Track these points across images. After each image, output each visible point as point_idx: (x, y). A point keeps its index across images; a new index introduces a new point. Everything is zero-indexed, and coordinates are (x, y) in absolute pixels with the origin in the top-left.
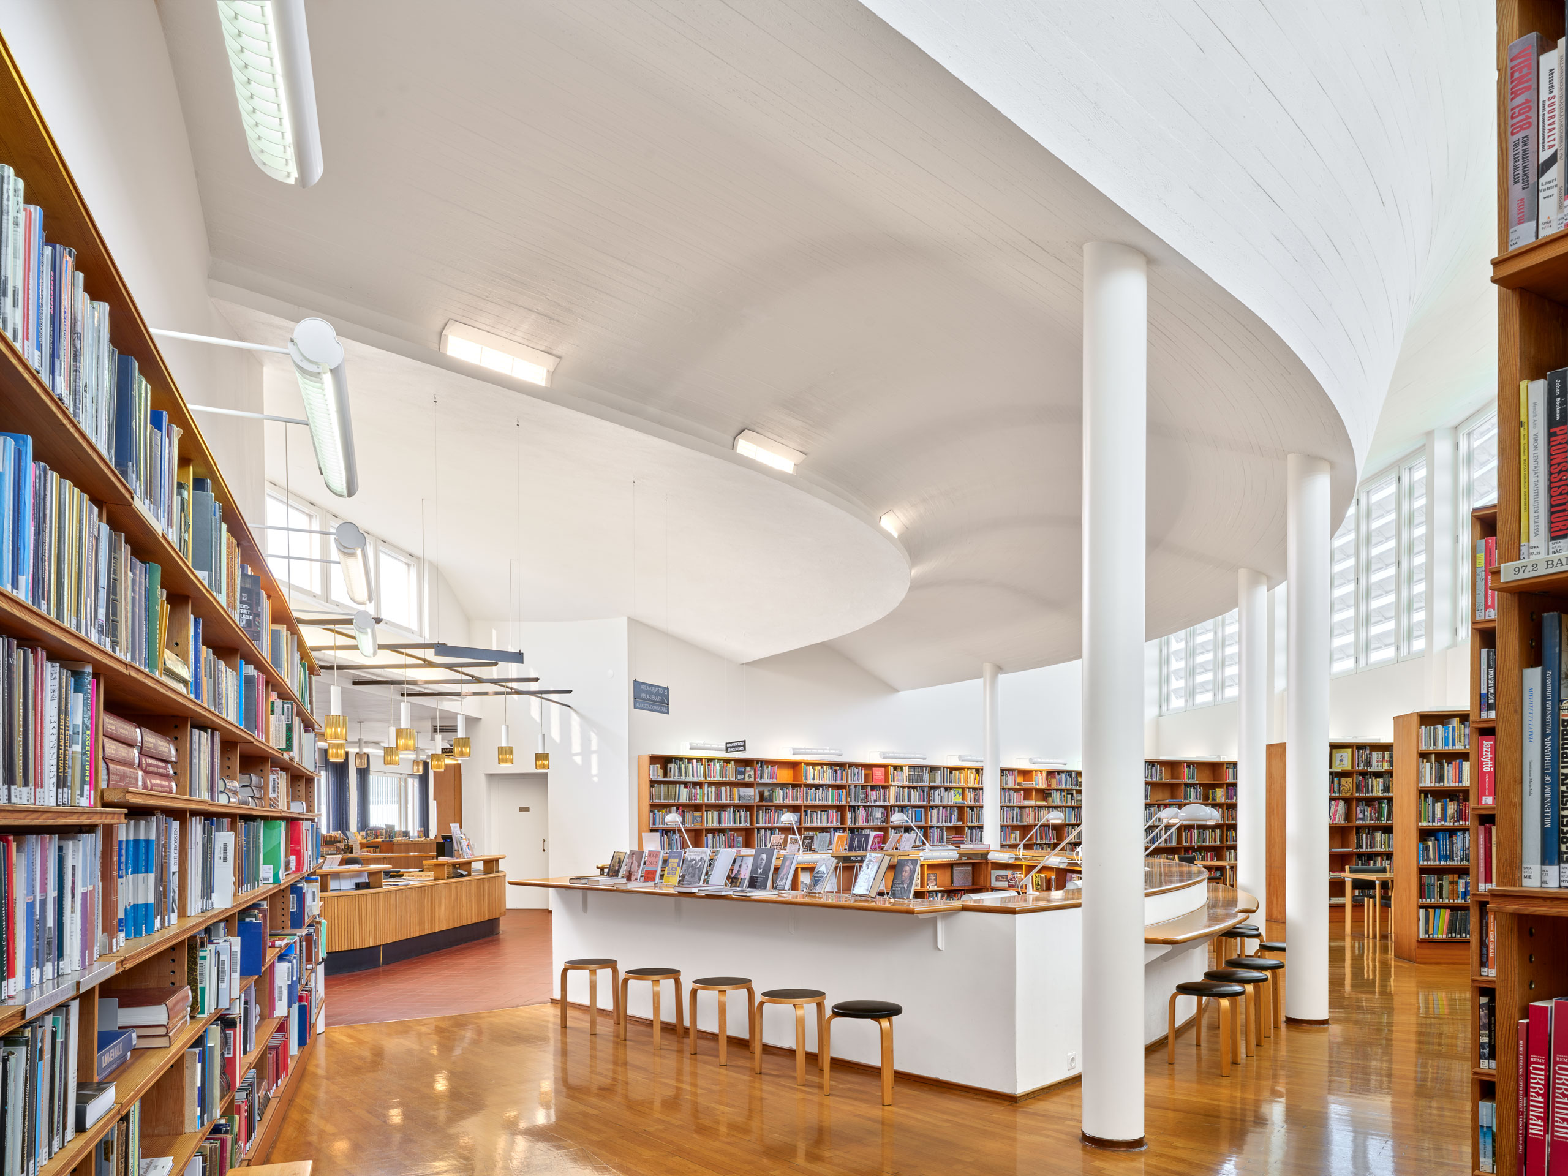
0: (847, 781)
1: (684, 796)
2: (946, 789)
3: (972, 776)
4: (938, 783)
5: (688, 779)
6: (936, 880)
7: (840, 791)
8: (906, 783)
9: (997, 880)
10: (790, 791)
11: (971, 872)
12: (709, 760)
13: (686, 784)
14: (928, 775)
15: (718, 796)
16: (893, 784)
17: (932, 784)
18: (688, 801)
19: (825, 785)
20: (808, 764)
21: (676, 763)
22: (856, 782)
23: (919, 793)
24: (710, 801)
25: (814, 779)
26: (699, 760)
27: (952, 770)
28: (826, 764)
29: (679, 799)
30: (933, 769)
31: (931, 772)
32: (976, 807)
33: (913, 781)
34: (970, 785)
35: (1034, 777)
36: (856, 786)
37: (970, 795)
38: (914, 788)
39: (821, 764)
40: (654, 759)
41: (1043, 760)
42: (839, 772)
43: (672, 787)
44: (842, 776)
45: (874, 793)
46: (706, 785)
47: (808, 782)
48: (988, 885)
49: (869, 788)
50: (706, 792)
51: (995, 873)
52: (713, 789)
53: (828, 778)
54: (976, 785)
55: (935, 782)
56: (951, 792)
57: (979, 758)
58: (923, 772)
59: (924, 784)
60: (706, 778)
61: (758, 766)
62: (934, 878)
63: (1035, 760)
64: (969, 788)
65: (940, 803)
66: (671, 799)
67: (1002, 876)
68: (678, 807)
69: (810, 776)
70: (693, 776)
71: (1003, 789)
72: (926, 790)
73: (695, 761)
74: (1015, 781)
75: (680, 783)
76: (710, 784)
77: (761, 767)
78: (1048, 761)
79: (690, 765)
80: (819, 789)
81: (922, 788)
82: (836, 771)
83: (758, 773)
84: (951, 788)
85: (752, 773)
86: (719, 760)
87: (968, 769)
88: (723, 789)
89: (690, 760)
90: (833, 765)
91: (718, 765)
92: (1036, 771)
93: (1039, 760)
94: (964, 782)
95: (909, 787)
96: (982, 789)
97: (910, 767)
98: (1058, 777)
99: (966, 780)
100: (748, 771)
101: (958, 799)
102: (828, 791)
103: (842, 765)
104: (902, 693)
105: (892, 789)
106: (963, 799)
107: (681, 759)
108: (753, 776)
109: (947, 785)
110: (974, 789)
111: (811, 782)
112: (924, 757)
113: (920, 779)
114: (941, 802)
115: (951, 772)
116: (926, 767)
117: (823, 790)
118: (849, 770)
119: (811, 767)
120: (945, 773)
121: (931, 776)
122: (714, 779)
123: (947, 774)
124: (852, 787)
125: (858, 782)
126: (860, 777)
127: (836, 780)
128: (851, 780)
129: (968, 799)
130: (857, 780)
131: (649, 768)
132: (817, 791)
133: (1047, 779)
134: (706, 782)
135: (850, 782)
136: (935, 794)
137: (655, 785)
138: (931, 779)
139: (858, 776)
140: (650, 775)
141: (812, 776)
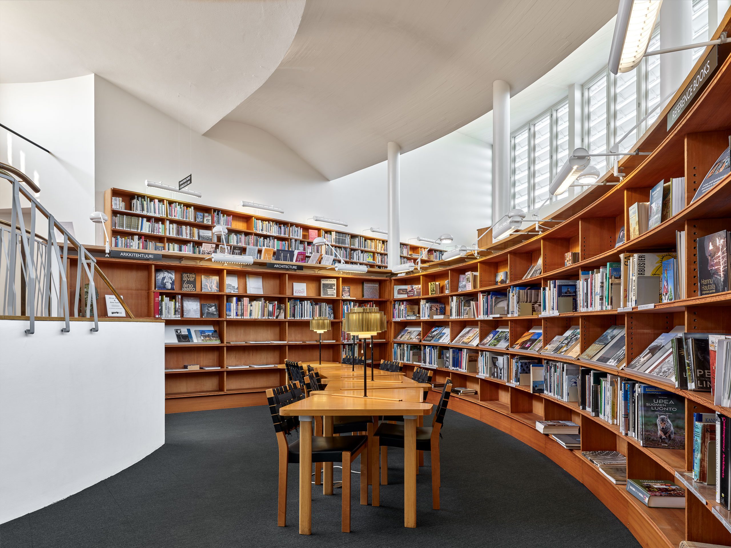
0: (289, 236)
1: (146, 228)
2: (362, 252)
3: (380, 245)
4: (356, 246)
5: (149, 214)
6: (349, 291)
7: (284, 242)
8: (334, 243)
9: (399, 293)
10: (243, 237)
11: (378, 288)
12: (171, 203)
13: (149, 219)
14: (349, 240)
15: (179, 232)
17: (352, 247)
18: (150, 233)
19: (272, 236)
20: (258, 219)
21: (138, 199)
22: (296, 237)
23: (343, 251)
24: (171, 235)
25: (262, 230)
26: (161, 201)
27: (366, 239)
28: (273, 221)
29: (141, 229)
30: (353, 236)
31: (351, 238)
32: (383, 267)
33: (339, 243)
34: (379, 251)
35: (420, 251)
36: (296, 240)
37: (378, 258)
38: (339, 247)
39: (269, 220)
40: (116, 193)
41: (426, 239)
42: (282, 228)
43: (134, 219)
44: (285, 231)
45: (310, 247)
46: (168, 222)
47: (258, 232)
48: (392, 298)
49: (306, 243)
50: (167, 227)
51: (397, 288)
52: (175, 226)
53: (274, 231)
54: (382, 252)
55: (354, 246)
56: (365, 255)
57: (384, 231)
58: (346, 237)
59: (346, 245)
60: (167, 216)
61: (216, 214)
62: (347, 290)
63: (421, 238)
64: (378, 253)
65: (357, 261)
66: (134, 228)
67: (403, 290)
68: (140, 236)
69: (259, 227)
70: (155, 212)
71: (401, 257)
72: (348, 250)
73: (156, 201)
74: (408, 253)
75: (143, 217)
76: (172, 222)
77: (218, 214)
78: (429, 240)
79: (152, 203)
80: (267, 239)
81: (345, 248)
82: (280, 227)
83: (215, 219)
84: (366, 252)
85: (210, 218)
86: (180, 204)
87: (377, 240)
88: (184, 227)
89: (152, 199)
90: (279, 223)
91: (178, 207)
92: (421, 248)
93: (423, 239)
94: (374, 249)
95: (336, 247)
96: (387, 255)
97: (337, 232)
98: (435, 254)
99: (376, 247)
100: (207, 216)
101: (370, 260)
102: (274, 241)
103: (285, 224)
104: (332, 182)
106: (373, 260)
107: (143, 197)
108: (210, 221)
109: (363, 248)
110: (381, 254)
111: (260, 232)
112: (346, 224)
113: (343, 242)
114: (359, 260)
115: (365, 240)
116: (348, 234)
117: (270, 239)
118: (291, 228)
119: (260, 221)
120: (362, 240)
121: (352, 241)
122: (175, 218)
123: (363, 241)
124: (293, 241)
125: (298, 238)
126: (299, 234)
127: (281, 234)
128: (292, 235)
129: (377, 260)
130: (297, 236)
131: (112, 199)
132: (265, 240)
133: (428, 254)
134: (167, 220)
135: (291, 236)
136: (355, 254)
137: (118, 215)
138: (352, 243)
139: (297, 233)
140: (112, 205)
141: (261, 228)
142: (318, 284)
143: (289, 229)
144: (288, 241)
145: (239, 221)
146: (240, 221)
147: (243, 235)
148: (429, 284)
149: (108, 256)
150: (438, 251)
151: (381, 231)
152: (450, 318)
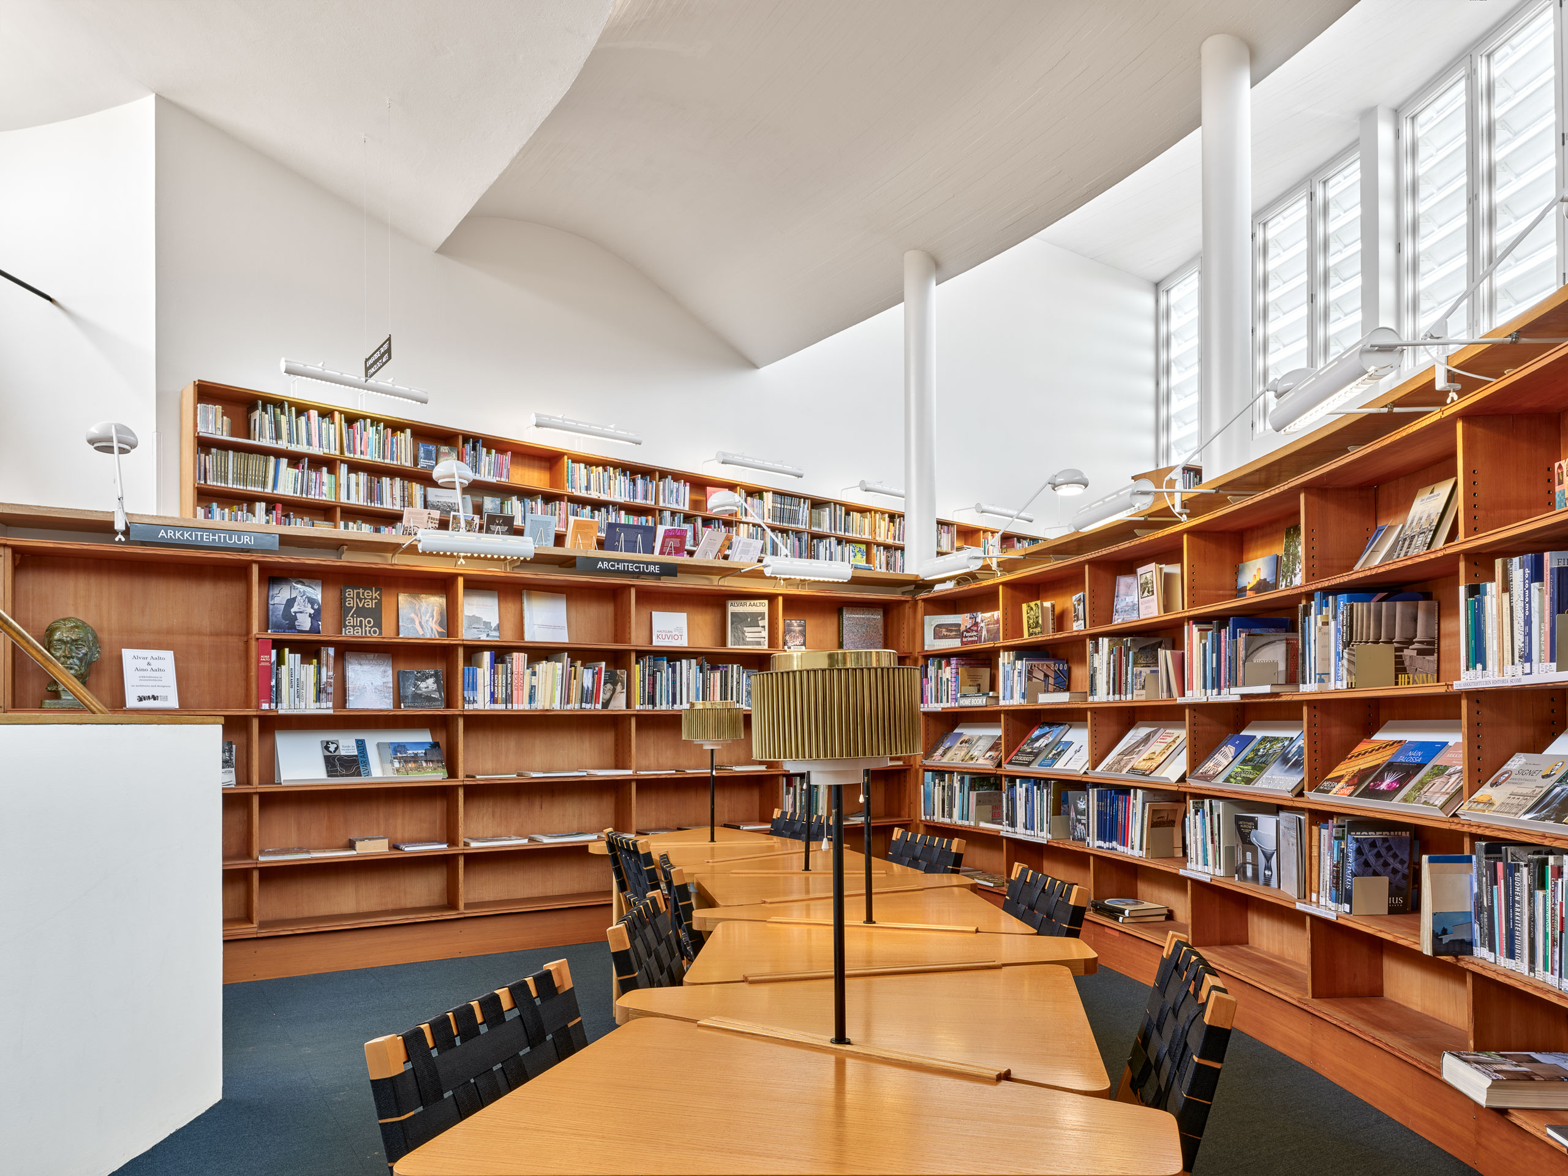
0: (657, 502)
1: (287, 483)
2: (840, 541)
3: (883, 524)
4: (825, 528)
5: (294, 448)
6: (803, 633)
7: (643, 518)
8: (769, 521)
9: (937, 636)
10: (539, 505)
11: (880, 625)
12: (351, 419)
13: (295, 459)
14: (806, 512)
15: (373, 493)
16: (744, 519)
17: (815, 529)
18: (298, 494)
19: (614, 504)
20: (576, 459)
21: (264, 409)
22: (674, 506)
23: (792, 539)
24: (353, 501)
25: (588, 488)
26: (326, 414)
27: (849, 509)
28: (616, 465)
29: (275, 486)
30: (817, 504)
31: (812, 507)
33: (782, 519)
34: (880, 539)
35: (982, 540)
36: (673, 513)
37: (880, 556)
38: (784, 531)
39: (604, 464)
40: (207, 393)
41: (998, 509)
42: (640, 482)
43: (255, 461)
44: (646, 491)
45: (709, 531)
46: (344, 469)
47: (577, 493)
48: (918, 649)
49: (699, 521)
50: (343, 481)
51: (932, 621)
52: (363, 477)
53: (618, 490)
54: (890, 541)
55: (819, 526)
56: (848, 548)
57: (896, 490)
58: (799, 505)
59: (800, 526)
60: (342, 452)
61: (468, 447)
62: (798, 629)
63: (985, 507)
64: (878, 545)
66: (254, 483)
67: (948, 626)
68: (272, 503)
69: (580, 481)
70: (309, 443)
72: (805, 537)
73: (314, 414)
74: (952, 543)
75: (278, 454)
76: (355, 467)
77: (474, 449)
78: (1004, 511)
79: (303, 419)
80: (599, 511)
81: (798, 533)
82: (634, 481)
83: (467, 460)
84: (850, 541)
85: (453, 457)
86: (375, 421)
87: (876, 512)
88: (386, 481)
89: (302, 410)
90: (632, 471)
91: (371, 430)
92: (985, 531)
93: (991, 508)
94: (871, 534)
95: (774, 530)
96: (902, 549)
97: (779, 494)
99: (873, 530)
100: (445, 454)
101: (860, 562)
102: (618, 515)
103: (647, 472)
104: (764, 370)
105: (743, 528)
106: (868, 561)
107: (278, 403)
109: (841, 533)
110: (887, 547)
111: (583, 494)
112: (799, 472)
113: (793, 517)
115: (847, 514)
116: (805, 498)
117: (608, 512)
118: (661, 483)
119: (582, 465)
120: (838, 512)
121: (813, 515)
122: (362, 457)
123: (841, 516)
124: (667, 514)
125: (678, 507)
126: (680, 498)
127: (635, 497)
128: (664, 501)
129: (877, 562)
130: (677, 502)
131: (195, 409)
132: (596, 512)
133: (1001, 548)
134: (342, 461)
135: (661, 504)
136: (821, 547)
137: (214, 450)
138: (814, 520)
139: (678, 496)
140: (195, 425)
141: (584, 483)
142: (718, 616)
143: (657, 486)
144: (654, 516)
145: (529, 466)
146: (534, 467)
147: (539, 501)
148: (1024, 606)
149: (123, 539)
150: (1025, 538)
151: (886, 488)
152: (1090, 699)
